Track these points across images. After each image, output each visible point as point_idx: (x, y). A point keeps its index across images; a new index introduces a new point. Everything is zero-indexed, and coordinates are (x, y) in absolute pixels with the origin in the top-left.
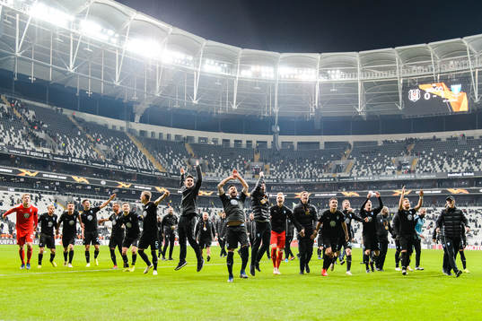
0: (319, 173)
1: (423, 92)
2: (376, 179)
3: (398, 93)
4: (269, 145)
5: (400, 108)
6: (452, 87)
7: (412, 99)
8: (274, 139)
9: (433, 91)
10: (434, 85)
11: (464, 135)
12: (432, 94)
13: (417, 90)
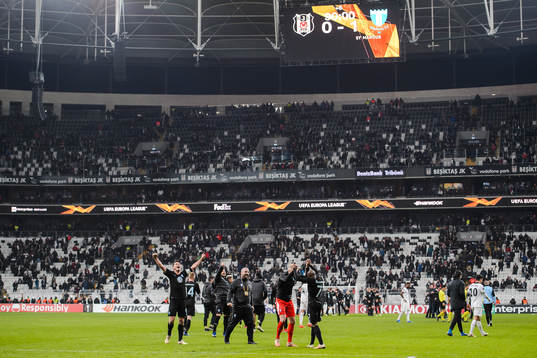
0: (109, 166)
1: (318, 20)
2: (224, 180)
3: (272, 19)
4: (26, 110)
5: (276, 47)
6: (372, 13)
7: (299, 32)
8: (35, 98)
9: (338, 18)
10: (340, 7)
11: (379, 101)
12: (335, 24)
13: (309, 15)
